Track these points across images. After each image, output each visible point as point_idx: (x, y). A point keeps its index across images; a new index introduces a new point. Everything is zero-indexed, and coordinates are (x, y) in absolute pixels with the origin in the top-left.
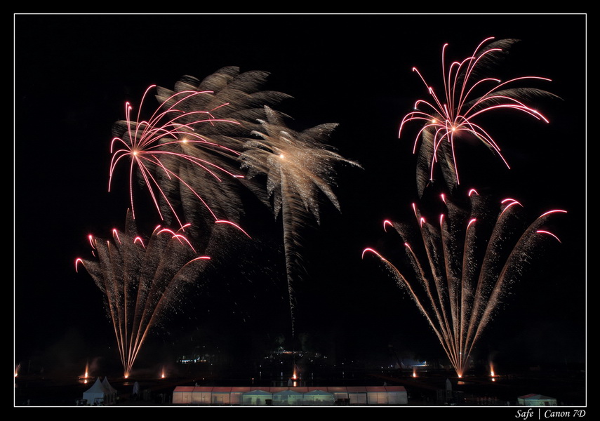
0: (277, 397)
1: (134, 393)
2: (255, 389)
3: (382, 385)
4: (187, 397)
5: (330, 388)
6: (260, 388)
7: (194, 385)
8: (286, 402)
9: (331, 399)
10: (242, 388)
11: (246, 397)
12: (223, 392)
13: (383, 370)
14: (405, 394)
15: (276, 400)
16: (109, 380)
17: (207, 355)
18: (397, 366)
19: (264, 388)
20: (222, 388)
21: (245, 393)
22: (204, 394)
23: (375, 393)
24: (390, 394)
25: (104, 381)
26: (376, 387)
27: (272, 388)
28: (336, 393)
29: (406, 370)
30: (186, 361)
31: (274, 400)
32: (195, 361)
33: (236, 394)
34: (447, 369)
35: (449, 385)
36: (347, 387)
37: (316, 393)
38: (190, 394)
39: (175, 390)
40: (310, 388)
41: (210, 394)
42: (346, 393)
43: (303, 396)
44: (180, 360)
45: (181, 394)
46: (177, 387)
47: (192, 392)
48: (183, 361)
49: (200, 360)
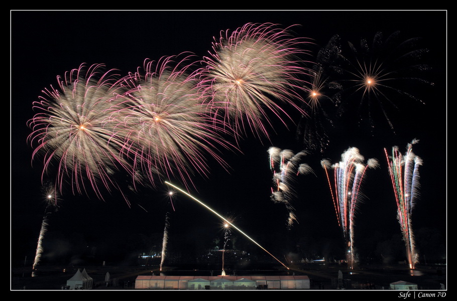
0: (213, 284)
1: (106, 280)
2: (197, 278)
4: (146, 283)
5: (253, 277)
6: (201, 276)
8: (220, 286)
9: (254, 284)
10: (187, 277)
11: (190, 284)
12: (173, 280)
14: (308, 281)
15: (213, 286)
16: (86, 271)
18: (303, 261)
19: (204, 277)
20: (172, 276)
21: (189, 280)
22: (158, 281)
23: (287, 281)
24: (297, 281)
25: (83, 272)
26: (287, 277)
28: (257, 281)
29: (309, 264)
30: (145, 257)
31: (211, 286)
32: (153, 257)
33: (183, 281)
34: (340, 263)
35: (340, 275)
36: (266, 277)
37: (242, 281)
38: (148, 281)
39: (137, 278)
40: (238, 277)
41: (163, 281)
42: (265, 281)
43: (233, 283)
44: (141, 256)
45: (142, 281)
46: (138, 276)
47: (150, 280)
48: (143, 257)
49: (156, 256)
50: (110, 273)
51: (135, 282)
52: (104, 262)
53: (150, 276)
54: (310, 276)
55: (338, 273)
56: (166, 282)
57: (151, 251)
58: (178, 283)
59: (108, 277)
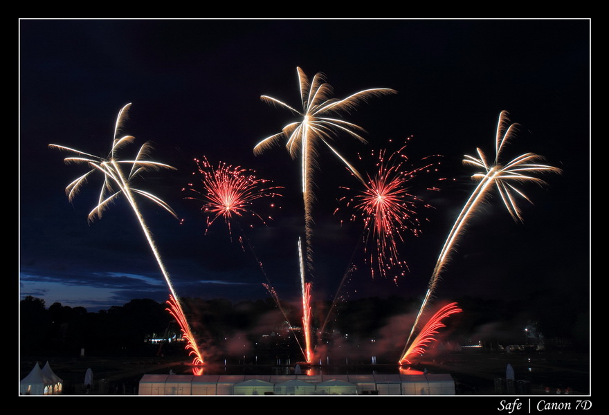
0: (279, 389)
1: (86, 384)
2: (251, 379)
4: (158, 389)
5: (352, 376)
6: (257, 376)
9: (353, 392)
10: (232, 377)
11: (238, 388)
12: (208, 382)
14: (451, 384)
15: (278, 393)
16: (51, 366)
19: (263, 377)
20: (206, 376)
21: (236, 383)
22: (181, 385)
23: (413, 384)
24: (432, 385)
25: (45, 367)
27: (273, 377)
28: (359, 384)
29: (453, 352)
30: (156, 340)
31: (276, 393)
32: (170, 340)
33: (224, 384)
34: (508, 351)
35: (510, 373)
36: (375, 376)
37: (333, 384)
38: (162, 385)
39: (142, 380)
40: (326, 376)
41: (189, 384)
42: (374, 384)
43: (316, 388)
44: (149, 338)
45: (150, 384)
46: (145, 376)
47: (165, 382)
48: (153, 340)
49: (176, 338)
50: (92, 369)
52: (83, 351)
53: (167, 376)
54: (455, 376)
55: (506, 368)
56: (193, 385)
57: (167, 329)
58: (217, 388)
59: (90, 377)
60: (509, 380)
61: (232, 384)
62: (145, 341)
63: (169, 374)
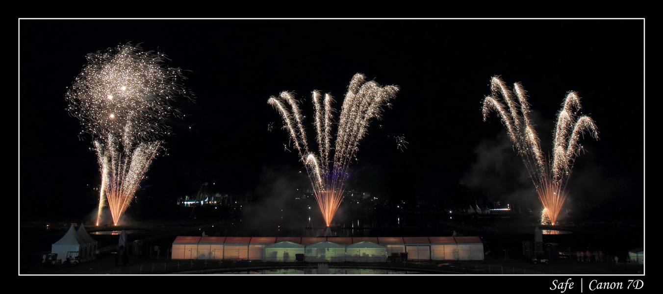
0: (310, 251)
1: (120, 245)
2: (282, 240)
3: (450, 235)
4: (191, 250)
5: (381, 239)
6: (288, 238)
7: (201, 235)
8: (323, 257)
9: (382, 254)
10: (263, 239)
11: (270, 251)
12: (240, 243)
13: (451, 215)
14: (481, 246)
15: (309, 255)
16: (86, 228)
17: (218, 195)
18: (471, 210)
19: (294, 239)
20: (237, 238)
21: (268, 244)
22: (214, 247)
23: (442, 246)
24: (461, 247)
25: (80, 229)
26: (443, 238)
27: (304, 238)
28: (389, 246)
29: (482, 215)
30: (189, 203)
31: (306, 255)
32: (202, 202)
33: (256, 246)
35: (539, 235)
36: (404, 238)
37: (363, 246)
38: (194, 246)
39: (175, 241)
40: (355, 239)
41: (221, 246)
42: (404, 246)
43: (346, 250)
44: (181, 201)
45: (183, 246)
46: (178, 238)
47: (198, 243)
48: (186, 203)
49: (209, 201)
51: (170, 247)
53: (199, 237)
54: (483, 238)
56: (226, 247)
57: (199, 192)
58: (248, 249)
59: (124, 239)
60: (537, 243)
61: (264, 246)
62: (178, 203)
63: (201, 236)
